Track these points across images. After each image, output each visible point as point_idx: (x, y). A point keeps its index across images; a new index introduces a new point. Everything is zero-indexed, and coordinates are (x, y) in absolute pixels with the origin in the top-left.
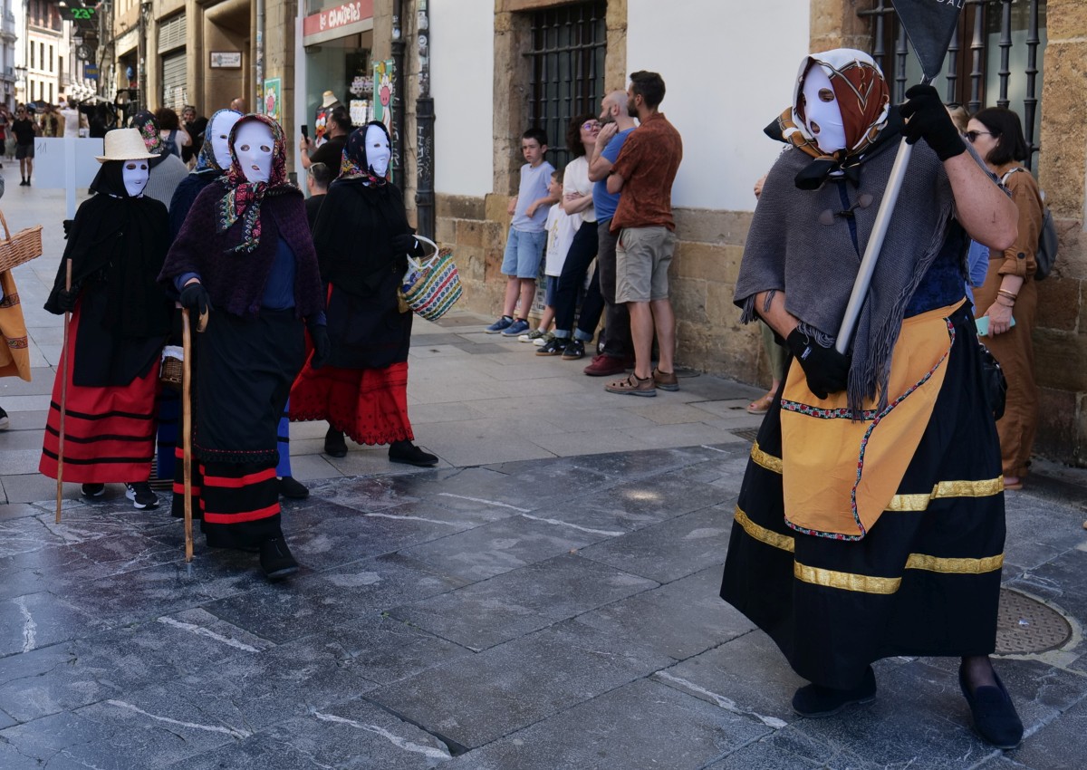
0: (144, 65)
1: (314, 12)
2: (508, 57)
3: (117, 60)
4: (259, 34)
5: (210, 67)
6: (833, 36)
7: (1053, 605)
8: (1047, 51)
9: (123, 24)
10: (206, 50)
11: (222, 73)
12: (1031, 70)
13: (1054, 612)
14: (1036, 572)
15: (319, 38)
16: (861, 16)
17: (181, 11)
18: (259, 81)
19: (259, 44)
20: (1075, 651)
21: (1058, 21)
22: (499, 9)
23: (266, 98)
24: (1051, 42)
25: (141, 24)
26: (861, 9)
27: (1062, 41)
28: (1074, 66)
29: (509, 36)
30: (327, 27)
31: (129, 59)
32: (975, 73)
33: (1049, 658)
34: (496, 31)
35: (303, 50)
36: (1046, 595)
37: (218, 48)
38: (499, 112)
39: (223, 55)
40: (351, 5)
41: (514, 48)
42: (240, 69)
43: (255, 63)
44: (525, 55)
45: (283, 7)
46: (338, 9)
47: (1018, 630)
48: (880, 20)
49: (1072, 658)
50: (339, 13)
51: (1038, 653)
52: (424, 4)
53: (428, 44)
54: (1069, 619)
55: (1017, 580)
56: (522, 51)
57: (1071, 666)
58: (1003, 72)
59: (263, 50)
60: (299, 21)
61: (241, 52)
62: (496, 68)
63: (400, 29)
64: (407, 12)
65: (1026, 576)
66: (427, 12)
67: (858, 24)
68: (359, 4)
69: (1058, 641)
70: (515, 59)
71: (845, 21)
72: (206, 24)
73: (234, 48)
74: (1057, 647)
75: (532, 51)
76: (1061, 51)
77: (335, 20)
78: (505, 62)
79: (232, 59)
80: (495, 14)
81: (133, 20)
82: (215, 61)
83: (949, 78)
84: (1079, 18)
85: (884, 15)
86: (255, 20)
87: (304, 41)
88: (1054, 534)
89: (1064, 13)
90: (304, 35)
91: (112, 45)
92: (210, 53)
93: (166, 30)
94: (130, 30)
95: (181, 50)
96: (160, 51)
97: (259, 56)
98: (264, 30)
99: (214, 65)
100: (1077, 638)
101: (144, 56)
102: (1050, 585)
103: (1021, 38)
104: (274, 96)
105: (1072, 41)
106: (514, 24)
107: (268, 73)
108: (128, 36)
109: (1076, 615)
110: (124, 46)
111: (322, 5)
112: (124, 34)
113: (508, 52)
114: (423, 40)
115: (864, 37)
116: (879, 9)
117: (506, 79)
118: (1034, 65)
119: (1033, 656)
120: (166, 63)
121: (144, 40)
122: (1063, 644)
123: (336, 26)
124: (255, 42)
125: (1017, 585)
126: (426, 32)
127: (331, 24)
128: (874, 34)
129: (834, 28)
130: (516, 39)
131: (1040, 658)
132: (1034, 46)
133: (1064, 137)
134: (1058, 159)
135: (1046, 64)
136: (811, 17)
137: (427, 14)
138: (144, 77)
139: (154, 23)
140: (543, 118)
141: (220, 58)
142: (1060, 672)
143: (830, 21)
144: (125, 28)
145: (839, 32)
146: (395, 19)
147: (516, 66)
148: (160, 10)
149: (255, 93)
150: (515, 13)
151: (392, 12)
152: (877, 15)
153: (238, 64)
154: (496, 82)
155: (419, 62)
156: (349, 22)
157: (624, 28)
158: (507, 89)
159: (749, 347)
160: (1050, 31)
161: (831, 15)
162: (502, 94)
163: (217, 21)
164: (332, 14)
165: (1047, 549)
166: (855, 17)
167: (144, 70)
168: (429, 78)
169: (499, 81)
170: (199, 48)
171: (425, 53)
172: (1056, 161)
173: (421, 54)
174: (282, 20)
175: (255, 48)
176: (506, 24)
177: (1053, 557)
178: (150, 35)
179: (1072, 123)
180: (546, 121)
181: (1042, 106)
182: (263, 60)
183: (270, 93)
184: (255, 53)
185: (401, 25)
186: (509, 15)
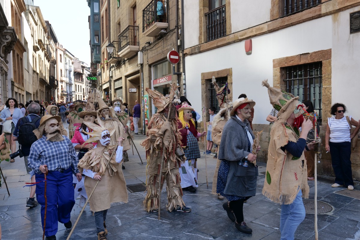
0: (111, 91)
1: (156, 79)
2: (205, 90)
3: (103, 90)
4: (142, 84)
5: (129, 92)
6: (278, 85)
7: (329, 204)
8: (323, 89)
9: (104, 81)
10: (128, 88)
11: (132, 93)
12: (319, 92)
13: (329, 205)
14: (325, 198)
15: (157, 85)
16: (284, 81)
17: (121, 78)
18: (142, 96)
19: (142, 87)
20: (333, 212)
21: (325, 82)
22: (202, 79)
23: (144, 99)
24: (323, 87)
25: (110, 81)
26: (284, 79)
27: (326, 86)
28: (328, 92)
29: (205, 85)
30: (159, 83)
31: (107, 90)
32: (308, 93)
33: (328, 214)
34: (202, 84)
35: (153, 88)
36: (327, 202)
37: (131, 87)
38: (203, 103)
39: (132, 89)
40: (165, 77)
41: (206, 88)
42: (136, 92)
43: (141, 91)
44: (209, 89)
45: (148, 78)
46: (162, 78)
47: (322, 209)
48: (288, 81)
49: (333, 213)
50: (162, 79)
51: (326, 213)
52: (184, 78)
53: (186, 87)
54: (332, 206)
55: (321, 199)
56: (208, 89)
57: (333, 215)
58: (314, 93)
59: (143, 88)
60: (152, 81)
61: (137, 88)
62: (202, 93)
63: (179, 84)
64: (180, 80)
65: (323, 199)
66: (185, 79)
67: (283, 83)
68: (167, 77)
69: (330, 211)
70: (206, 90)
71: (281, 82)
72: (128, 82)
73: (135, 87)
74: (330, 212)
75: (210, 89)
76: (325, 89)
77: (161, 81)
78: (204, 91)
79: (134, 90)
80: (201, 80)
81: (108, 80)
82: (130, 90)
83: (303, 94)
84: (329, 82)
85: (289, 81)
86: (141, 81)
87: (153, 86)
88: (328, 190)
89: (326, 81)
90: (154, 84)
91: (101, 86)
92: (129, 89)
93: (117, 83)
94: (106, 83)
95: (121, 88)
96: (115, 88)
97: (142, 89)
98: (143, 83)
99: (130, 91)
100: (333, 210)
101: (111, 89)
102: (328, 200)
103: (317, 85)
104: (147, 99)
105: (328, 86)
106: (206, 82)
107: (144, 93)
108: (106, 84)
109: (333, 205)
110: (105, 87)
111: (157, 77)
112: (105, 84)
113: (205, 89)
114: (184, 86)
115: (285, 85)
116: (288, 79)
117: (204, 95)
118: (320, 92)
119: (325, 214)
120: (116, 91)
121: (110, 85)
122: (331, 211)
123: (162, 82)
124: (141, 86)
125: (321, 200)
126: (185, 84)
127: (160, 82)
128: (287, 85)
129: (278, 84)
130: (207, 86)
131: (327, 214)
132: (320, 87)
133: (327, 107)
134: (326, 111)
135: (323, 91)
136: (273, 81)
137: (185, 80)
138: (111, 94)
139: (113, 81)
140: (213, 104)
141: (131, 90)
142: (330, 216)
143: (277, 82)
144: (105, 82)
145: (279, 84)
146: (177, 81)
147: (207, 92)
148: (115, 78)
149: (142, 98)
150: (206, 80)
151: (176, 79)
152: (287, 81)
153: (136, 91)
154: (202, 96)
155: (184, 91)
156: (165, 81)
157: (232, 83)
158: (205, 97)
159: (262, 154)
160: (323, 84)
161: (277, 81)
162: (204, 99)
163: (130, 81)
164: (161, 79)
165: (327, 193)
166: (283, 81)
167: (111, 93)
168: (186, 95)
169: (203, 96)
170: (126, 87)
171: (185, 89)
172: (325, 112)
173: (184, 89)
174: (148, 81)
175: (141, 88)
176: (204, 82)
177: (328, 195)
178: (112, 84)
179: (328, 104)
180: (214, 104)
181: (322, 100)
182: (143, 90)
183: (145, 98)
184: (141, 89)
185: (179, 82)
186: (205, 80)
